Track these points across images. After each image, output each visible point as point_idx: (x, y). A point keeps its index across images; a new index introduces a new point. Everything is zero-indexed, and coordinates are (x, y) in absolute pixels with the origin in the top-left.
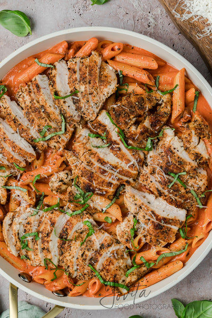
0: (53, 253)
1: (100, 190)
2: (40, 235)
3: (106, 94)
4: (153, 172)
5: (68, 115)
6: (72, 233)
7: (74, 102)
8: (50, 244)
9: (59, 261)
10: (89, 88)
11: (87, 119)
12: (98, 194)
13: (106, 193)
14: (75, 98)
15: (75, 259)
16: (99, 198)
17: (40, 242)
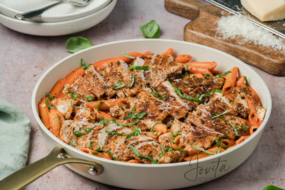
0: (99, 141)
1: (152, 114)
2: (93, 131)
3: (172, 70)
4: (200, 114)
5: (138, 77)
6: (120, 132)
7: (145, 76)
8: (99, 134)
9: (103, 148)
10: (159, 67)
11: (153, 85)
12: (149, 117)
13: (157, 116)
14: (147, 72)
15: (117, 145)
16: (150, 120)
17: (90, 134)
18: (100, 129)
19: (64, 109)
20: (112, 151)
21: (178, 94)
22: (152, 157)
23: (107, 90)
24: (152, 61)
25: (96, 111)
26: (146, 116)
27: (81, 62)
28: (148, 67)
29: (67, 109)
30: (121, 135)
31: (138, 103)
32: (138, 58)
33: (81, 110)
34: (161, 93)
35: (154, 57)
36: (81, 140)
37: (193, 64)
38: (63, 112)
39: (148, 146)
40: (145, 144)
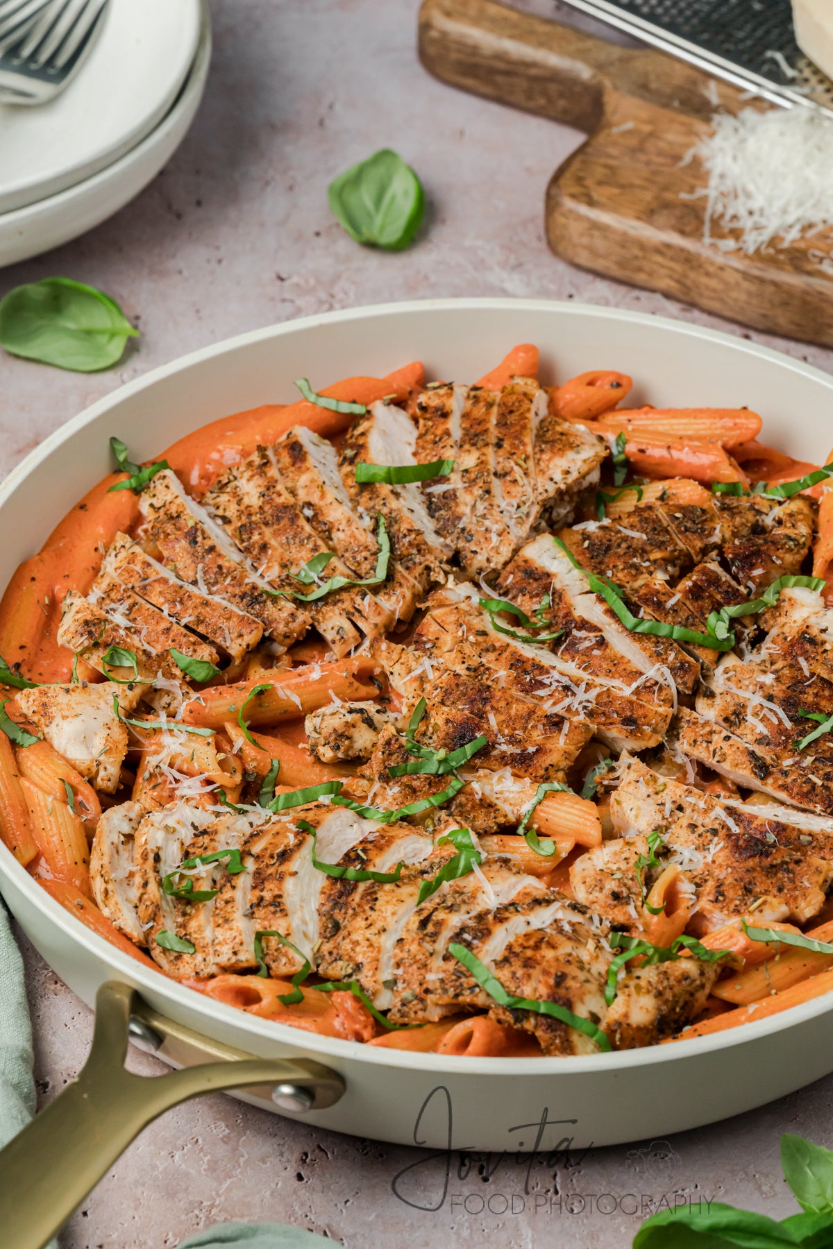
0: (295, 921)
1: (512, 740)
2: (250, 865)
3: (558, 476)
4: (734, 718)
5: (404, 527)
6: (383, 863)
7: (432, 509)
8: (289, 885)
9: (318, 955)
10: (493, 459)
11: (479, 561)
12: (504, 760)
13: (539, 751)
14: (438, 489)
15: (388, 942)
16: (508, 771)
17: (244, 881)
18: (285, 856)
19: (86, 740)
20: (366, 978)
21: (611, 613)
22: (569, 1005)
23: (270, 610)
24: (455, 425)
25: (239, 738)
26: (484, 752)
27: (113, 452)
28: (441, 462)
29: (99, 743)
30: (394, 879)
31: (431, 675)
32: (379, 409)
33: (166, 739)
34: (525, 604)
35: (457, 404)
36: (202, 923)
37: (641, 420)
38: (81, 755)
39: (539, 940)
40: (517, 926)
